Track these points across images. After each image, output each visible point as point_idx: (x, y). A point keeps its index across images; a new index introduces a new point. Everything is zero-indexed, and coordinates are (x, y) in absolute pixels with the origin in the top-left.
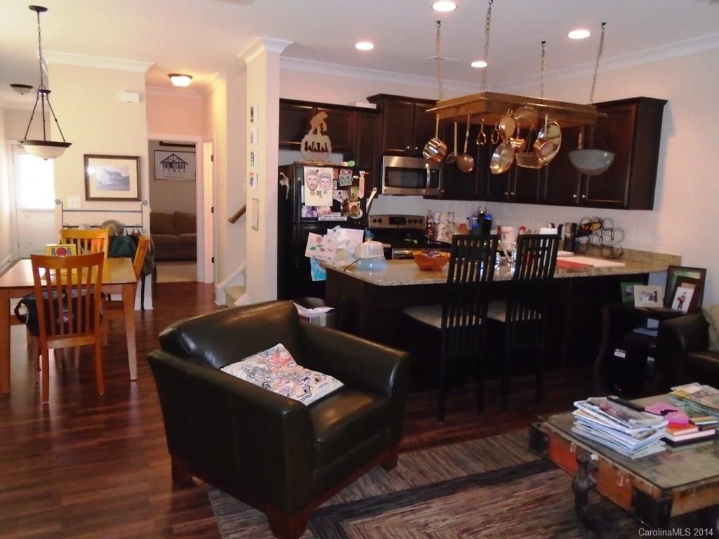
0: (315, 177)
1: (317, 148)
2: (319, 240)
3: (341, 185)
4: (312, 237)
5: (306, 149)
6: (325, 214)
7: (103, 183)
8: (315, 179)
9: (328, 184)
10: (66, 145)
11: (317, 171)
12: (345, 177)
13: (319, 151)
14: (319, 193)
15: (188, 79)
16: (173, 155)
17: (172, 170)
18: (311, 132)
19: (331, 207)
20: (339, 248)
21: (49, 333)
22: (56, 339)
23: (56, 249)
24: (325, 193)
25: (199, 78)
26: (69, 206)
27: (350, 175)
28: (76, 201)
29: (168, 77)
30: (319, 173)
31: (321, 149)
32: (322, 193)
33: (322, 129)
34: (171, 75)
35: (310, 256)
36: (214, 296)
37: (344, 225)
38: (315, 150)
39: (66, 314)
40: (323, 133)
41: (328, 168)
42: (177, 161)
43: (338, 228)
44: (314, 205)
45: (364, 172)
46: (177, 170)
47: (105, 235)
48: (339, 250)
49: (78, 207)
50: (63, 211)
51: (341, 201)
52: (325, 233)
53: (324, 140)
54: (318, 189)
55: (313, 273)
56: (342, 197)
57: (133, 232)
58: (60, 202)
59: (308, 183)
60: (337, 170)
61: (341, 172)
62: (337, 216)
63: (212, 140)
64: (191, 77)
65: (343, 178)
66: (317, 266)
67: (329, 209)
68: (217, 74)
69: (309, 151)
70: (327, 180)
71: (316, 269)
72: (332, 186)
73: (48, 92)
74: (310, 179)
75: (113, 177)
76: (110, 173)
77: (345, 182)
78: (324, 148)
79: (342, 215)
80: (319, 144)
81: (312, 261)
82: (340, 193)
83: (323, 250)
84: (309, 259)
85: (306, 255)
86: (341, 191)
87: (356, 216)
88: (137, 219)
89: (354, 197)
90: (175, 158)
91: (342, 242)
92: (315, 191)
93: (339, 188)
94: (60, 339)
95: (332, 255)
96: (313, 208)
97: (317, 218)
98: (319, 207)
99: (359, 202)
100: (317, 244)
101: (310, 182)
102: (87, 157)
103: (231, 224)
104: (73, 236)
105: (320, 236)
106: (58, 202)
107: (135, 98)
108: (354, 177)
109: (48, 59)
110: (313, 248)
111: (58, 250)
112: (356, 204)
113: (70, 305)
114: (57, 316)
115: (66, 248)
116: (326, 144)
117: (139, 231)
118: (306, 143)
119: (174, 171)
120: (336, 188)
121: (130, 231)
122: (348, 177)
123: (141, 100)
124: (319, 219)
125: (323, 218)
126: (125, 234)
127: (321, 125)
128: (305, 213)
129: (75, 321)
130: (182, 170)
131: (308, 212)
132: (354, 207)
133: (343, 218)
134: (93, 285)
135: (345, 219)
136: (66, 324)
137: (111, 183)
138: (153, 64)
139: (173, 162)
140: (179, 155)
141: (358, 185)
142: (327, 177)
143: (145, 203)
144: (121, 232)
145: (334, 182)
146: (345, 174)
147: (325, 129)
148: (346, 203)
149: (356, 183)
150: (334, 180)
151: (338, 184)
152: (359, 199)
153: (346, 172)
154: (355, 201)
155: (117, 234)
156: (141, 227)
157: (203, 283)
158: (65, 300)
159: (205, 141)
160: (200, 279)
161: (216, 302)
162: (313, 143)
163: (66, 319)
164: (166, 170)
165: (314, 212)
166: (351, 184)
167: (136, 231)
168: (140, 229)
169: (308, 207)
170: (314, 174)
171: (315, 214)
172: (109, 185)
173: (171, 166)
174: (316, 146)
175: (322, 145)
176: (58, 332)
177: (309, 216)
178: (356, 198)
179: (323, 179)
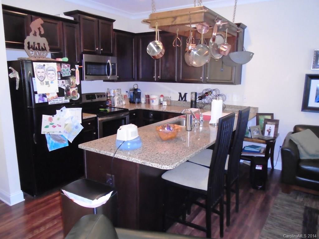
0: (42, 70)
1: (38, 48)
2: (50, 120)
3: (63, 76)
4: (45, 118)
5: (29, 48)
6: (53, 99)
8: (43, 72)
9: (54, 75)
11: (44, 65)
12: (65, 70)
13: (39, 50)
14: (47, 83)
18: (31, 34)
19: (57, 93)
20: (66, 123)
24: (52, 82)
27: (69, 68)
30: (46, 67)
31: (41, 48)
32: (50, 83)
33: (40, 32)
35: (45, 133)
37: (68, 105)
38: (36, 49)
40: (42, 36)
41: (52, 63)
43: (64, 108)
44: (44, 93)
45: (78, 66)
48: (66, 125)
51: (64, 88)
52: (55, 113)
53: (43, 41)
54: (46, 80)
55: (49, 146)
56: (64, 85)
59: (37, 75)
60: (59, 64)
61: (62, 66)
62: (62, 100)
65: (64, 71)
66: (51, 139)
67: (56, 95)
69: (31, 49)
70: (53, 72)
71: (50, 142)
72: (57, 77)
74: (39, 72)
77: (66, 73)
78: (44, 48)
79: (66, 99)
80: (39, 44)
81: (47, 137)
82: (63, 82)
83: (54, 127)
84: (44, 135)
85: (42, 133)
86: (64, 81)
87: (76, 98)
89: (73, 84)
91: (68, 119)
92: (44, 81)
93: (63, 78)
95: (62, 129)
96: (44, 96)
97: (48, 103)
98: (49, 94)
99: (77, 88)
100: (50, 123)
101: (39, 75)
105: (51, 116)
108: (71, 70)
110: (47, 127)
112: (74, 89)
116: (44, 44)
118: (29, 43)
120: (60, 78)
122: (67, 70)
124: (49, 103)
125: (52, 102)
127: (39, 29)
128: (37, 100)
131: (40, 99)
132: (74, 92)
133: (67, 100)
135: (68, 101)
141: (75, 76)
142: (52, 70)
145: (58, 74)
146: (65, 67)
147: (43, 33)
148: (68, 90)
149: (73, 74)
150: (58, 72)
151: (61, 75)
152: (77, 86)
153: (66, 66)
154: (74, 87)
162: (34, 43)
165: (45, 98)
166: (70, 75)
169: (40, 95)
170: (42, 68)
171: (46, 100)
174: (36, 46)
175: (42, 45)
177: (41, 102)
178: (74, 85)
179: (49, 72)
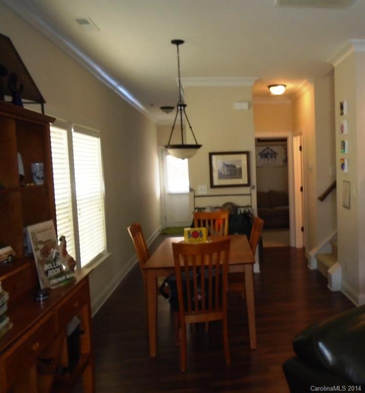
7: (223, 173)
10: (197, 146)
15: (283, 87)
16: (268, 148)
17: (266, 160)
21: (186, 309)
22: (192, 314)
23: (191, 232)
25: (290, 86)
26: (199, 193)
28: (204, 189)
29: (268, 89)
34: (269, 87)
36: (306, 262)
39: (200, 293)
42: (270, 152)
46: (270, 160)
47: (225, 216)
49: (205, 193)
50: (195, 197)
57: (245, 211)
58: (193, 190)
63: (301, 134)
64: (285, 86)
68: (306, 81)
73: (185, 106)
75: (230, 168)
76: (227, 166)
88: (247, 200)
90: (269, 150)
94: (195, 314)
102: (211, 154)
103: (319, 201)
104: (202, 217)
106: (191, 190)
107: (245, 106)
109: (184, 85)
111: (193, 233)
113: (203, 285)
114: (192, 295)
115: (199, 231)
117: (248, 209)
119: (268, 160)
121: (242, 210)
123: (249, 107)
126: (239, 212)
129: (207, 299)
130: (274, 159)
134: (221, 265)
136: (200, 302)
137: (228, 173)
138: (257, 78)
139: (268, 153)
140: (272, 148)
143: (253, 188)
144: (236, 211)
155: (233, 213)
156: (251, 207)
157: (295, 248)
158: (199, 278)
159: (295, 135)
160: (292, 245)
161: (309, 266)
163: (199, 297)
164: (263, 160)
167: (247, 210)
168: (250, 209)
172: (227, 175)
173: (266, 156)
176: (193, 309)
